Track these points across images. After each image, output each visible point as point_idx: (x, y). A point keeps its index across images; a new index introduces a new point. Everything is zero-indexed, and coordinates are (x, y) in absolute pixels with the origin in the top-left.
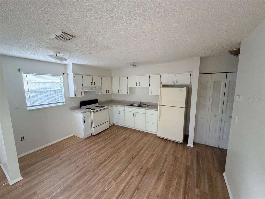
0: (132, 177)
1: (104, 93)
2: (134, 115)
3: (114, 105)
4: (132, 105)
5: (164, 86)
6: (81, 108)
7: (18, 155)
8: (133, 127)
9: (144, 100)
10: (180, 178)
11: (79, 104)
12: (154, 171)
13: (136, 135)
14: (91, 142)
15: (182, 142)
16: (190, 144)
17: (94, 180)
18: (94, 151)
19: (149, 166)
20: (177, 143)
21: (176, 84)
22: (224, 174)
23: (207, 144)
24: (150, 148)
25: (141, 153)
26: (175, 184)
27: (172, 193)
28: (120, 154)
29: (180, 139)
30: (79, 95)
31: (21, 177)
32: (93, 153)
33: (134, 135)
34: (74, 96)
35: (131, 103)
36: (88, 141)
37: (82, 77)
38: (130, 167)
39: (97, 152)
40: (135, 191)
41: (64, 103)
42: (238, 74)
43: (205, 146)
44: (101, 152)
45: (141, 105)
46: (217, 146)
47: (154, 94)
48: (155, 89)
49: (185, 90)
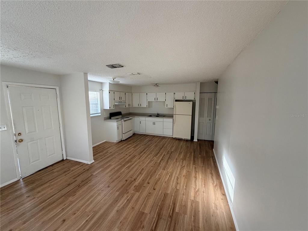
0: (164, 155)
1: (127, 106)
2: (154, 124)
3: (136, 117)
4: (150, 116)
5: (176, 101)
6: (111, 118)
7: (93, 145)
8: (153, 134)
9: (160, 112)
10: (191, 153)
11: (109, 116)
12: (176, 152)
13: (156, 139)
14: (125, 144)
15: (190, 139)
16: (195, 140)
17: (143, 157)
18: (132, 147)
19: (172, 150)
20: (187, 141)
21: (185, 99)
22: (213, 149)
23: (206, 139)
24: (170, 143)
25: (165, 146)
26: (189, 155)
27: (188, 157)
28: (151, 148)
29: (189, 138)
30: (112, 108)
31: (93, 160)
32: (131, 148)
33: (155, 139)
34: (109, 108)
35: (150, 115)
36: (121, 144)
37: (114, 93)
38: (161, 151)
39: (135, 147)
40: (169, 159)
41: (100, 114)
42: (218, 94)
43: (204, 140)
44: (137, 148)
45: (158, 116)
46: (211, 140)
47: (169, 107)
48: (170, 103)
49: (191, 103)
